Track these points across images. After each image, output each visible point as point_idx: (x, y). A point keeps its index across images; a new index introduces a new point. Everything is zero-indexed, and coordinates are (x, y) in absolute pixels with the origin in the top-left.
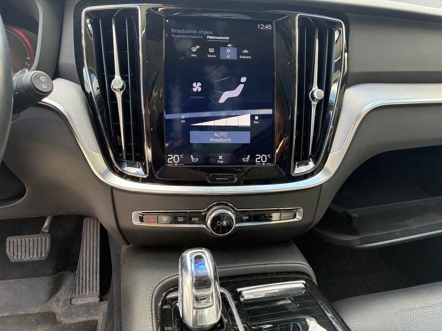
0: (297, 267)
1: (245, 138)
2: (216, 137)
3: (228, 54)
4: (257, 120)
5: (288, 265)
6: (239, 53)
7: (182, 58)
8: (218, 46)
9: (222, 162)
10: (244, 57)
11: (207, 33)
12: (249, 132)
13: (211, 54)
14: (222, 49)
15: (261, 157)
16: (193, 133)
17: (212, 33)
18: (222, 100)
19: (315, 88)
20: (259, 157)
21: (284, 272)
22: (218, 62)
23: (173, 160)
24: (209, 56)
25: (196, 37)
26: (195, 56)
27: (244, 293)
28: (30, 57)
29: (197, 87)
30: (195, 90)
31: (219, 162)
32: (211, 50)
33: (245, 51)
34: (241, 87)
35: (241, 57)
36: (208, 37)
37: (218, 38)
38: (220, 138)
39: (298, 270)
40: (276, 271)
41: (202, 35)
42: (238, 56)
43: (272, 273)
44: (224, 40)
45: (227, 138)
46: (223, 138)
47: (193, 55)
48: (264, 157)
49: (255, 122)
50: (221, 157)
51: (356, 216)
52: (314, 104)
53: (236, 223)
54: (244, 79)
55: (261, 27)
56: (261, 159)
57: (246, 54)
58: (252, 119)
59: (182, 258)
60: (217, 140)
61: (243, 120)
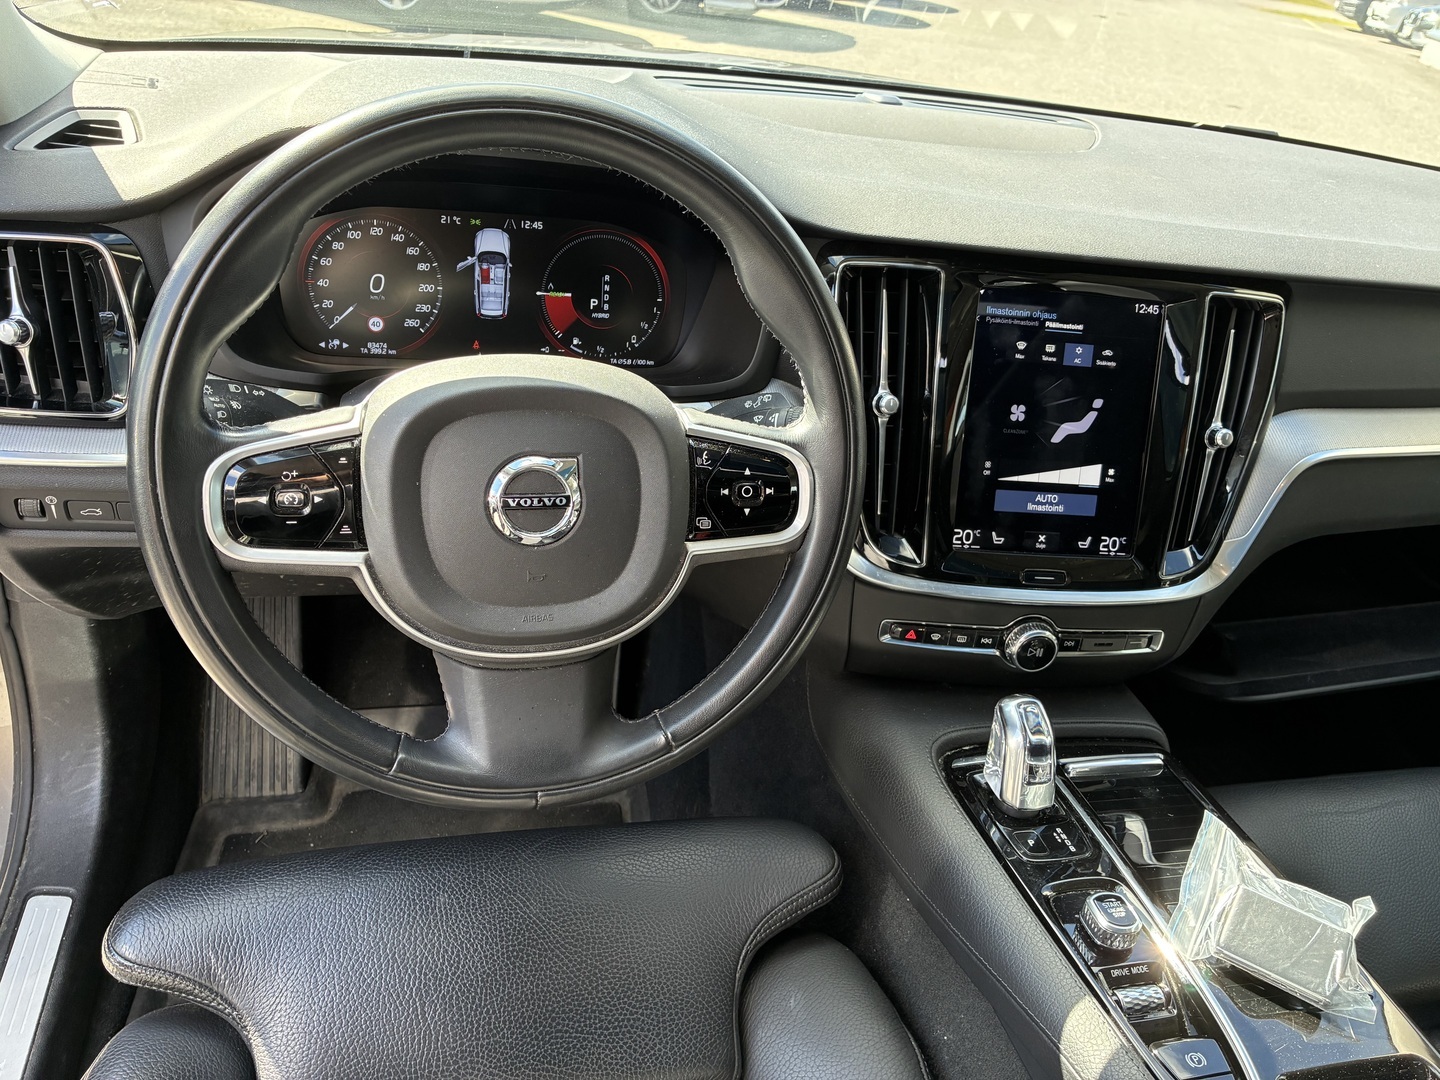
0: (1143, 730)
1: (1088, 507)
2: (1039, 503)
3: (1078, 356)
4: (1111, 477)
5: (1129, 726)
6: (1097, 355)
7: (999, 360)
8: (1060, 339)
9: (1044, 546)
10: (1104, 363)
11: (1046, 316)
12: (1096, 497)
13: (1050, 355)
14: (1068, 346)
15: (1109, 541)
16: (1000, 494)
17: (1054, 316)
18: (1057, 438)
19: (1217, 424)
20: (1106, 541)
21: (1120, 738)
22: (1059, 369)
23: (963, 538)
24: (1045, 358)
25: (1028, 323)
26: (1022, 357)
27: (1071, 766)
28: (663, 298)
29: (1018, 413)
30: (1013, 418)
31: (1038, 546)
32: (1050, 348)
33: (1108, 353)
34: (1091, 416)
35: (1099, 363)
36: (1047, 324)
37: (1065, 326)
38: (1045, 504)
39: (1146, 736)
40: (1109, 735)
41: (1038, 319)
42: (1094, 362)
43: (1102, 738)
44: (1074, 330)
45: (1057, 504)
46: (1051, 504)
47: (1018, 356)
48: (1115, 542)
49: (1108, 480)
50: (1042, 538)
51: (1232, 638)
52: (1211, 451)
53: (1059, 650)
54: (1098, 403)
55: (1140, 309)
56: (1110, 545)
57: (1108, 359)
58: (1104, 474)
59: (1001, 709)
60: (1040, 508)
61: (1089, 476)
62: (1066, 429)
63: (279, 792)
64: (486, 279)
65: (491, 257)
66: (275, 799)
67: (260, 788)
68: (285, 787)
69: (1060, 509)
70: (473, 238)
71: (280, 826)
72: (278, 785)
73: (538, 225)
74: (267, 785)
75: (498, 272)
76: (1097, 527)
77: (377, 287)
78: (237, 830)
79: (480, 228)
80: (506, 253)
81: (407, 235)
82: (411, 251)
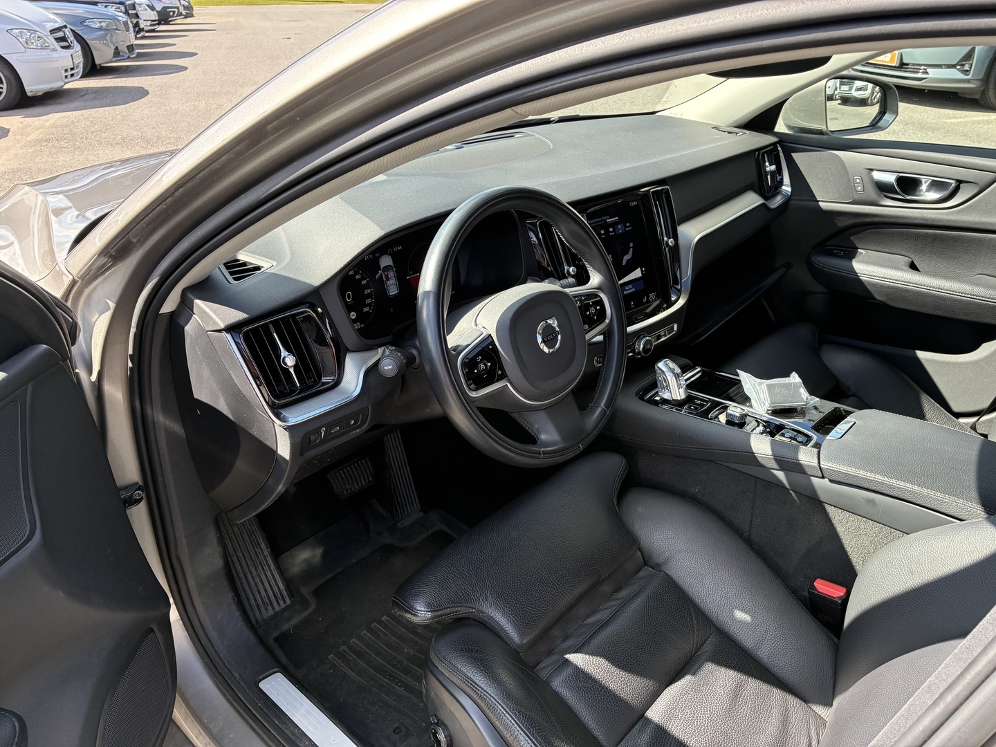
1: (641, 285)
2: (627, 290)
3: (620, 229)
4: (644, 271)
6: (625, 227)
8: (613, 225)
9: (634, 306)
11: (606, 218)
12: (642, 281)
13: (611, 232)
14: (616, 226)
17: (608, 217)
18: (624, 263)
19: (665, 238)
20: (650, 296)
22: (616, 237)
24: (611, 234)
25: (601, 222)
26: (604, 236)
31: (632, 307)
32: (611, 230)
33: (628, 224)
34: (631, 250)
35: (627, 229)
36: (607, 220)
37: (613, 219)
41: (604, 220)
42: (625, 229)
44: (616, 220)
45: (632, 288)
46: (630, 289)
48: (653, 295)
49: (643, 273)
50: (632, 303)
54: (631, 245)
55: (631, 204)
56: (652, 297)
57: (628, 227)
58: (642, 271)
59: (658, 367)
60: (628, 292)
61: (637, 273)
62: (626, 258)
63: (283, 605)
64: (388, 279)
65: (387, 268)
66: (284, 610)
67: (273, 608)
68: (285, 602)
69: (634, 289)
70: (378, 262)
71: (295, 621)
72: (281, 602)
73: (400, 248)
74: (275, 604)
75: (391, 274)
76: (646, 292)
77: (349, 298)
78: (275, 634)
79: (379, 257)
80: (391, 264)
81: (354, 271)
82: (358, 277)
